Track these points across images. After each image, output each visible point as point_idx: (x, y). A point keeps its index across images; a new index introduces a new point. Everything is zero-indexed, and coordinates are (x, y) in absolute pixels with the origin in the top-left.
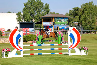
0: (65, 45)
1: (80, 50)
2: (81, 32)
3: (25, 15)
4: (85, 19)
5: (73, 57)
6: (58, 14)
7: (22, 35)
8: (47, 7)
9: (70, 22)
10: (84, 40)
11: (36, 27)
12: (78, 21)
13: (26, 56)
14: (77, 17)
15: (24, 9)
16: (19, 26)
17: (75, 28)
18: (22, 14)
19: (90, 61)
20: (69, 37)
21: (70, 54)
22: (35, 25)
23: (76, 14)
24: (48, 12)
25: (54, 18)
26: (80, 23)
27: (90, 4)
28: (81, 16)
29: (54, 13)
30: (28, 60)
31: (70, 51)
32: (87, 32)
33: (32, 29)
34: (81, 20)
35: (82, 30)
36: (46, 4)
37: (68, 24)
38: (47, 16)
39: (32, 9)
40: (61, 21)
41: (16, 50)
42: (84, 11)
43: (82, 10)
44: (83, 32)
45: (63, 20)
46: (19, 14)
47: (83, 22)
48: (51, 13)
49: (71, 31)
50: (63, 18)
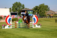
0: (31, 23)
1: (38, 25)
2: (38, 17)
3: (13, 9)
4: (41, 11)
5: (35, 29)
6: (28, 9)
7: (11, 18)
8: (23, 6)
9: (34, 13)
10: (40, 21)
11: (18, 15)
12: (38, 12)
13: (13, 28)
14: (37, 10)
15: (13, 7)
16: (10, 14)
17: (36, 15)
18: (12, 9)
19: (42, 30)
20: (33, 19)
21: (33, 27)
22: (17, 14)
23: (37, 9)
24: (23, 8)
25: (26, 10)
26: (38, 13)
27: (43, 4)
28: (39, 10)
29: (26, 8)
30: (14, 30)
31: (33, 26)
32: (41, 17)
33: (16, 16)
34: (39, 12)
35: (39, 16)
36: (23, 4)
37: (33, 14)
38: (23, 10)
39: (16, 7)
40: (29, 12)
41: (8, 25)
42: (40, 8)
43: (39, 7)
44: (40, 17)
45: (30, 11)
46: (10, 9)
47: (40, 12)
48: (25, 8)
49: (34, 17)
50: (31, 11)
